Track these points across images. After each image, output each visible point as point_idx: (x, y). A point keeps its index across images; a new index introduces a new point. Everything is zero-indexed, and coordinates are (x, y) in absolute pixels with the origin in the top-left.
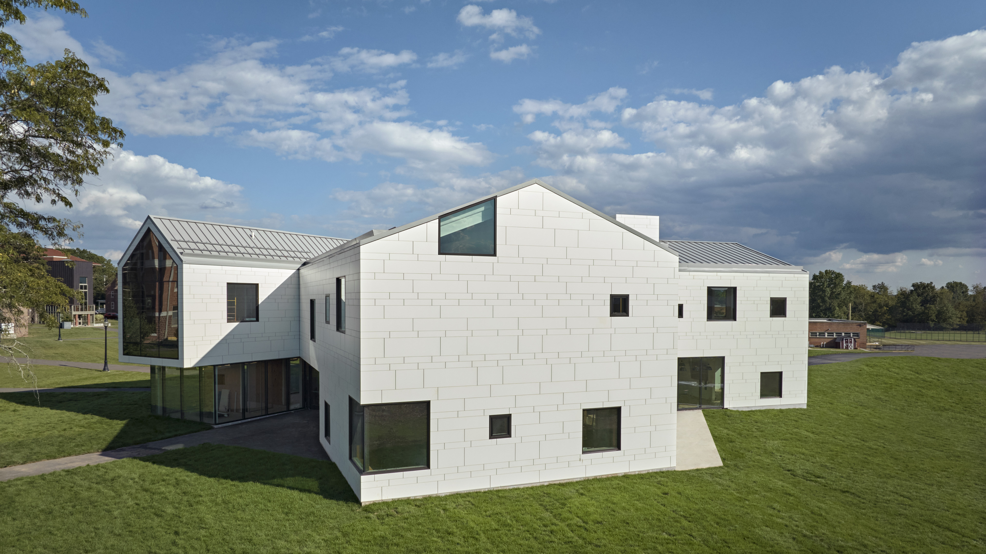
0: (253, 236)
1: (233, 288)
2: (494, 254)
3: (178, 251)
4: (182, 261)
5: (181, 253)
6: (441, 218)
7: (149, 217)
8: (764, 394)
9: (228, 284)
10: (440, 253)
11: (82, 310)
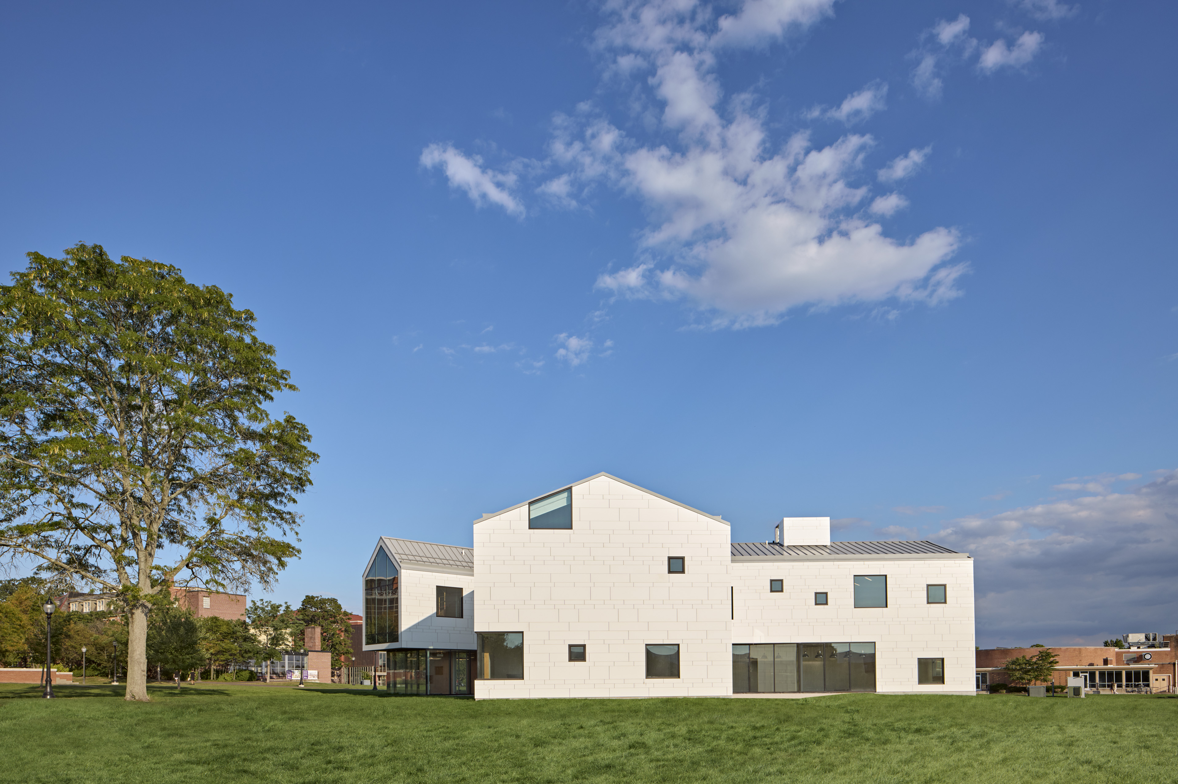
0: (463, 553)
1: (441, 590)
2: (571, 528)
3: (399, 560)
4: (400, 567)
5: (401, 562)
6: (530, 504)
7: (381, 538)
8: (922, 680)
9: (437, 586)
10: (530, 528)
11: (381, 671)
